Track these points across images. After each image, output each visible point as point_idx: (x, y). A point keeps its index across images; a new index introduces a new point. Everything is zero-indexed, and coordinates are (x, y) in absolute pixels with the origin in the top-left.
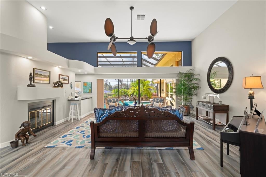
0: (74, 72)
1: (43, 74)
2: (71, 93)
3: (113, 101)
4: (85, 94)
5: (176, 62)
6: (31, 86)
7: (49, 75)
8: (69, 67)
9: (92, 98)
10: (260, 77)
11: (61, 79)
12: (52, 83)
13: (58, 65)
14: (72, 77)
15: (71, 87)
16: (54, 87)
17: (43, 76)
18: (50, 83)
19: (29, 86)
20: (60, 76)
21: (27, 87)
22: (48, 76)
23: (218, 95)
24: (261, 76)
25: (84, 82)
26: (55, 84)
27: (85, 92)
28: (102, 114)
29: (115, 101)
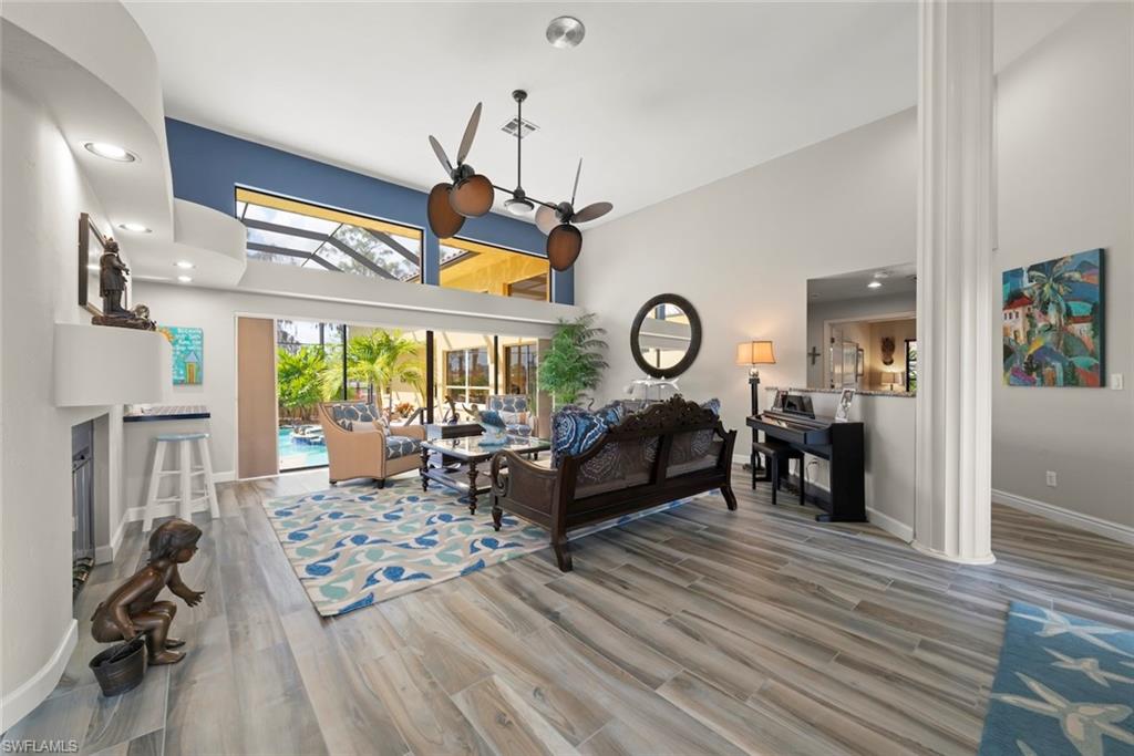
5: (504, 284)
10: (769, 344)
23: (673, 382)
24: (771, 342)
28: (588, 429)
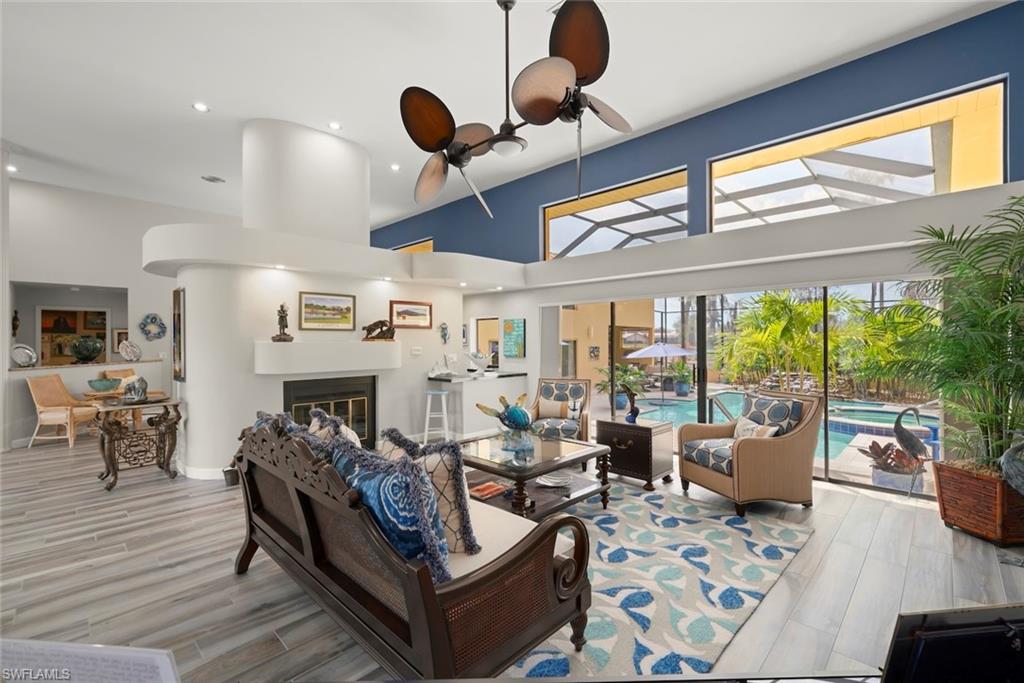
0: (457, 288)
1: (328, 306)
2: (445, 357)
3: (556, 392)
4: (510, 359)
6: (283, 338)
7: (351, 306)
8: (412, 277)
9: (526, 374)
11: (399, 314)
12: (359, 327)
13: (380, 274)
14: (448, 306)
15: (444, 336)
16: (367, 339)
17: (329, 309)
18: (354, 329)
19: (275, 339)
20: (395, 306)
21: (271, 341)
22: (348, 309)
25: (505, 321)
26: (370, 329)
27: (508, 354)
29: (567, 392)
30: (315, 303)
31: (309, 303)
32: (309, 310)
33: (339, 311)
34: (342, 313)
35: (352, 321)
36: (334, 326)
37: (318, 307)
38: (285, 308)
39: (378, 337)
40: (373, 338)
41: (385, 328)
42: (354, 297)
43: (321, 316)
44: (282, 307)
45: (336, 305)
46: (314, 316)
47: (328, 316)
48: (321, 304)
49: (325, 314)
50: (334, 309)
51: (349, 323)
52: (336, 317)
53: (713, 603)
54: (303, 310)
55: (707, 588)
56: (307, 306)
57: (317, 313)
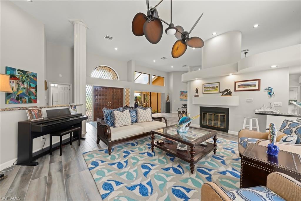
1: (210, 87)
6: (196, 96)
7: (218, 85)
16: (222, 95)
19: (195, 96)
22: (217, 87)
26: (223, 92)
30: (207, 86)
31: (205, 86)
32: (205, 88)
33: (214, 87)
34: (215, 88)
35: (218, 91)
36: (213, 92)
37: (208, 87)
38: (198, 89)
39: (226, 95)
40: (224, 95)
41: (228, 92)
42: (219, 83)
43: (208, 90)
44: (197, 88)
45: (213, 86)
46: (207, 90)
47: (211, 89)
48: (209, 86)
49: (210, 89)
50: (212, 87)
51: (217, 91)
52: (213, 89)
53: (109, 181)
54: (204, 89)
55: (118, 183)
56: (205, 87)
57: (207, 89)
